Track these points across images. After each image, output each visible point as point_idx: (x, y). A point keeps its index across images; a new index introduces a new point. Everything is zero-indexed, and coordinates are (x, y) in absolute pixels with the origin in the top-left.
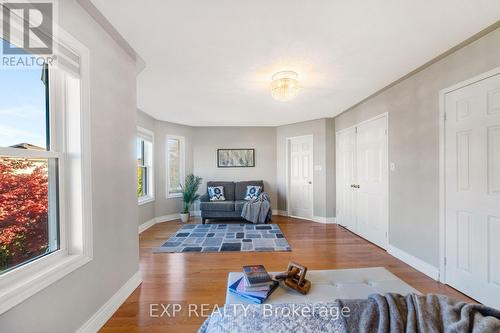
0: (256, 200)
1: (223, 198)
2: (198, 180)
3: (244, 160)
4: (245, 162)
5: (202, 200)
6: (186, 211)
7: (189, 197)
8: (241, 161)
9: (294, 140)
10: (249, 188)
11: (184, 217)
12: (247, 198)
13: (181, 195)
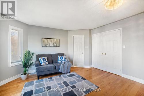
0: (65, 63)
1: (47, 63)
2: (33, 54)
3: (55, 43)
4: (55, 44)
5: (36, 65)
6: (25, 73)
7: (26, 65)
8: (53, 44)
9: (76, 36)
10: (59, 57)
11: (24, 77)
12: (59, 62)
13: (21, 63)
